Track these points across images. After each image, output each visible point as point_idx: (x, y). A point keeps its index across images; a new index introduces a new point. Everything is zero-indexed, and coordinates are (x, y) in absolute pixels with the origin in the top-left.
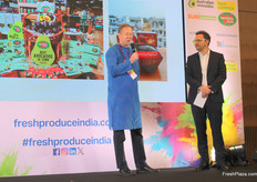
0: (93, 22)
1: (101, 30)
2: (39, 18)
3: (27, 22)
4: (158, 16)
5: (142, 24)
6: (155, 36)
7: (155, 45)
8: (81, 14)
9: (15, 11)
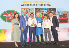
0: (54, 13)
1: (56, 14)
2: (44, 13)
3: (42, 14)
4: (67, 11)
5: (64, 13)
6: (67, 15)
7: (67, 16)
8: (52, 12)
9: (40, 12)
